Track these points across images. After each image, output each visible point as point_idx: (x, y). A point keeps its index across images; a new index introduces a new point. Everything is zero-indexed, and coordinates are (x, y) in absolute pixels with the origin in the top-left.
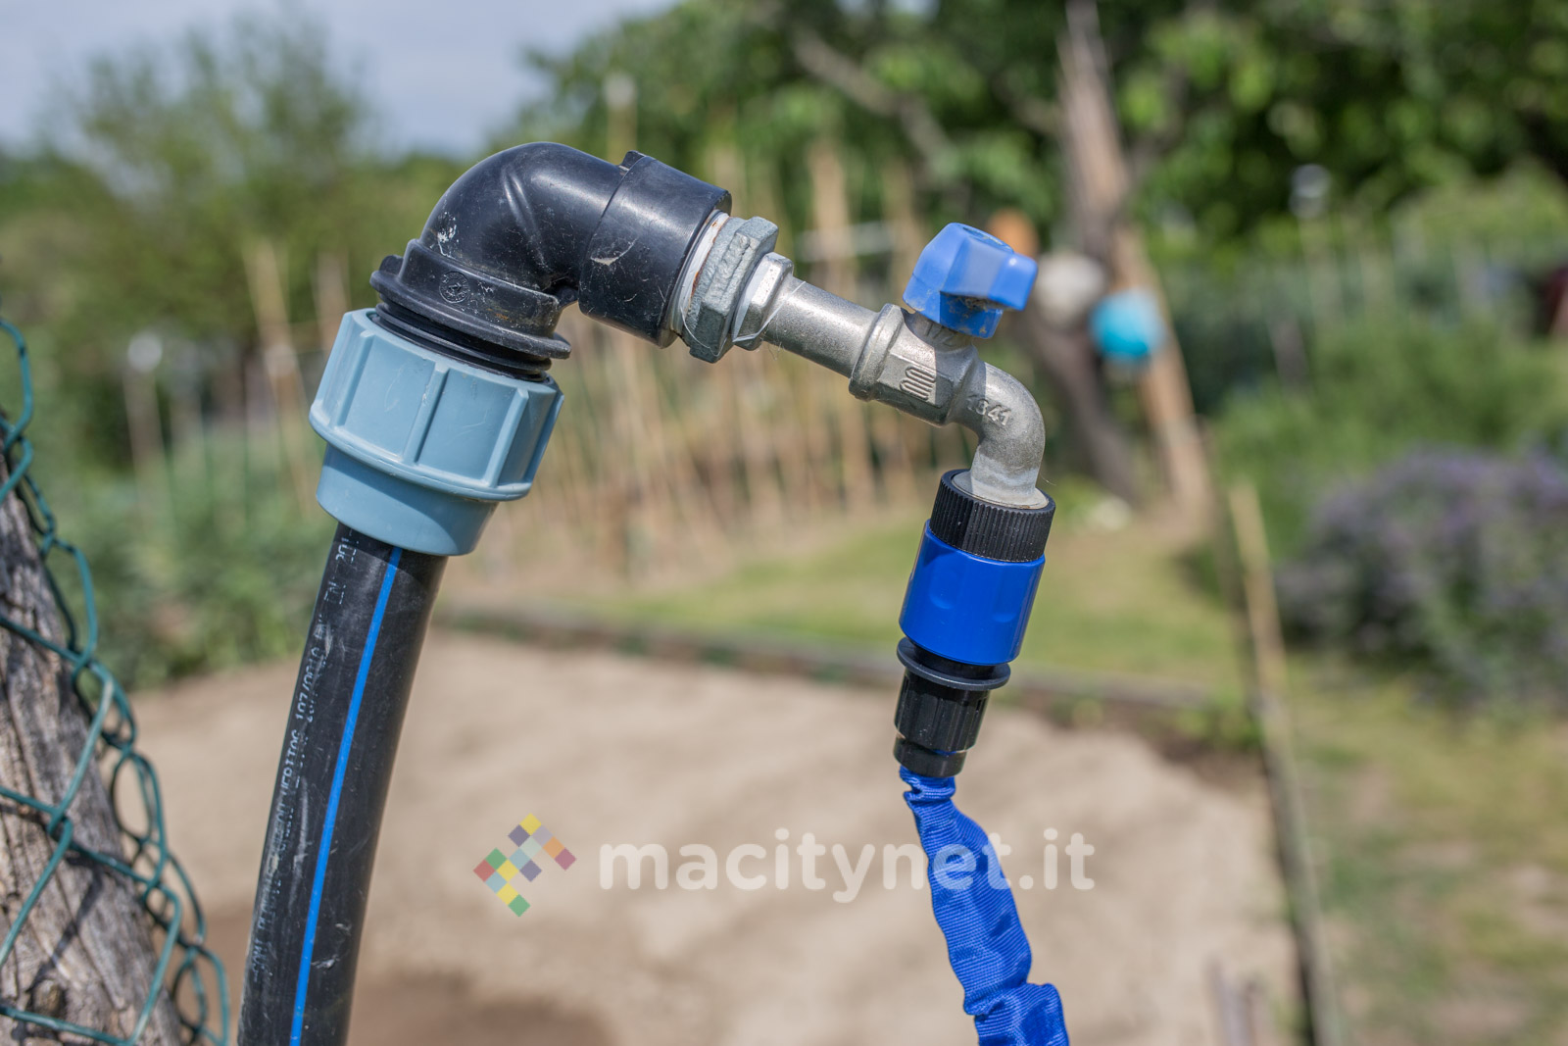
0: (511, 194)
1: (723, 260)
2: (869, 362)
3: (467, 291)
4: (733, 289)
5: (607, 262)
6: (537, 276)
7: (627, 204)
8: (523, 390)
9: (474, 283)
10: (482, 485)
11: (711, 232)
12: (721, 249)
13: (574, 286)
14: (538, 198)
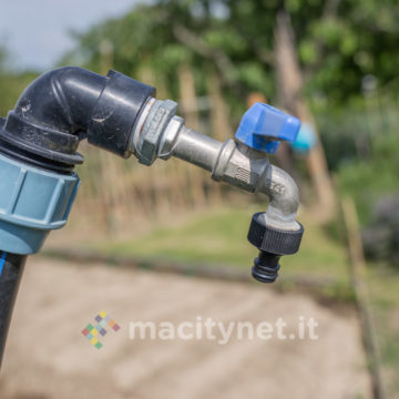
0: (56, 90)
1: (154, 120)
2: (221, 166)
3: (35, 134)
4: (158, 133)
5: (101, 121)
6: (68, 127)
7: (110, 94)
8: (62, 179)
9: (38, 130)
10: (44, 223)
11: (148, 107)
12: (152, 115)
13: (85, 131)
14: (68, 91)
